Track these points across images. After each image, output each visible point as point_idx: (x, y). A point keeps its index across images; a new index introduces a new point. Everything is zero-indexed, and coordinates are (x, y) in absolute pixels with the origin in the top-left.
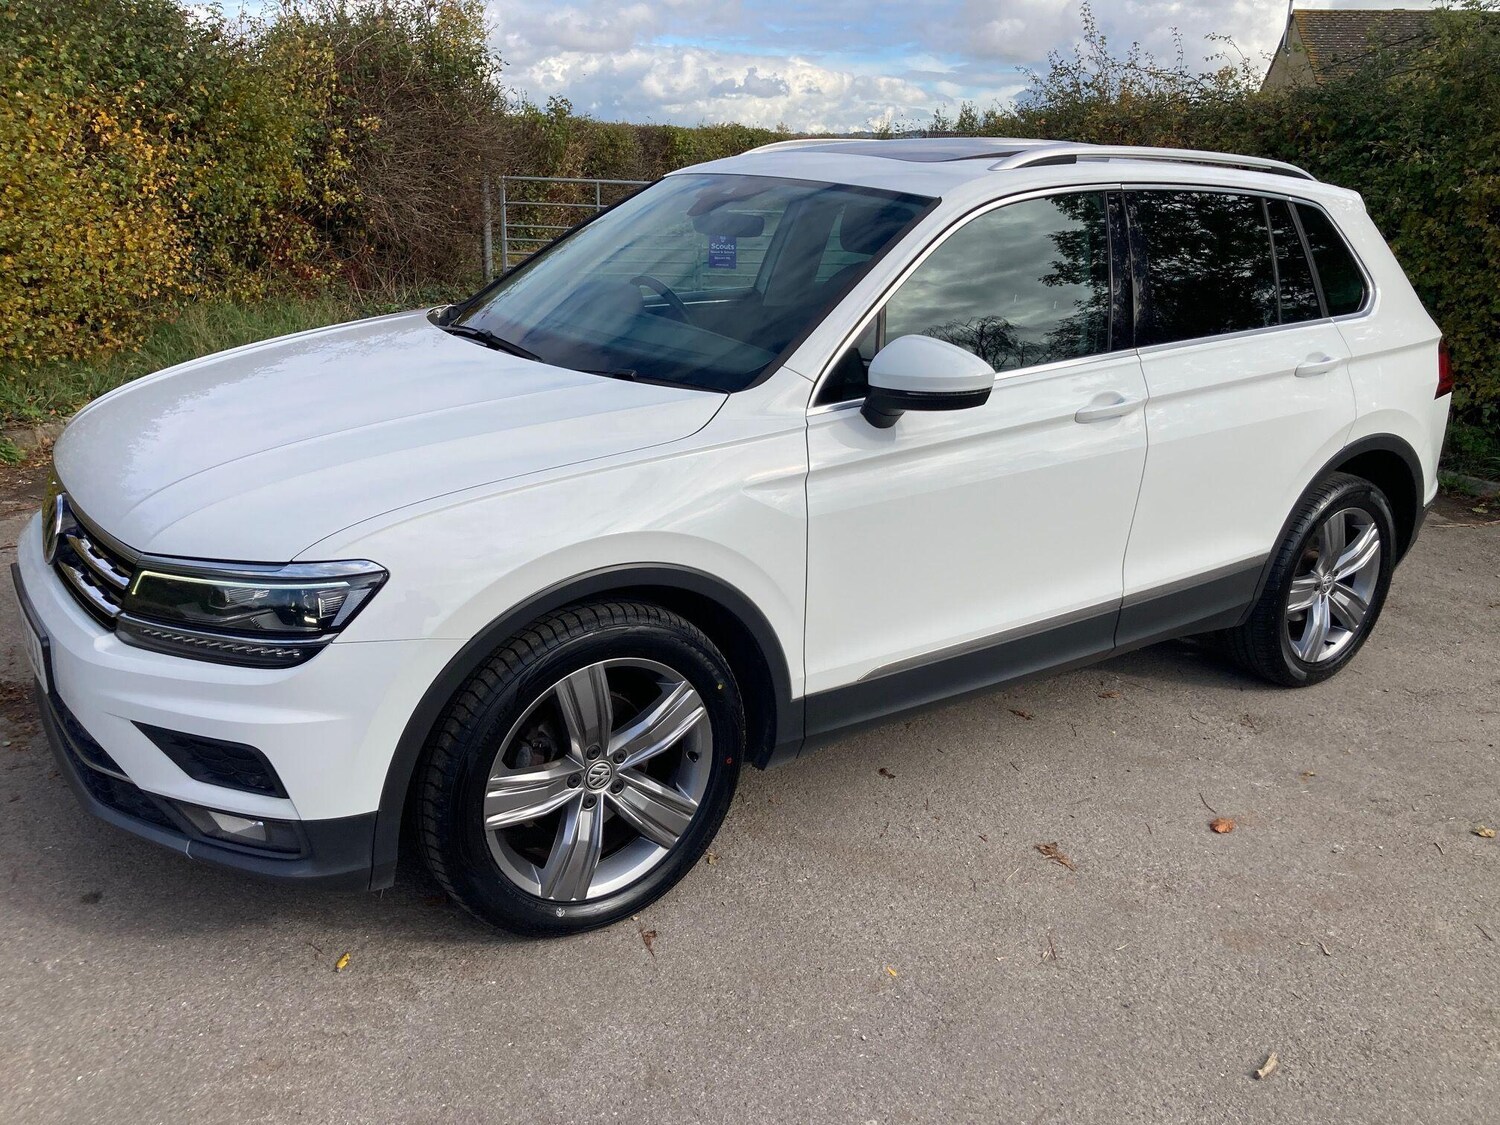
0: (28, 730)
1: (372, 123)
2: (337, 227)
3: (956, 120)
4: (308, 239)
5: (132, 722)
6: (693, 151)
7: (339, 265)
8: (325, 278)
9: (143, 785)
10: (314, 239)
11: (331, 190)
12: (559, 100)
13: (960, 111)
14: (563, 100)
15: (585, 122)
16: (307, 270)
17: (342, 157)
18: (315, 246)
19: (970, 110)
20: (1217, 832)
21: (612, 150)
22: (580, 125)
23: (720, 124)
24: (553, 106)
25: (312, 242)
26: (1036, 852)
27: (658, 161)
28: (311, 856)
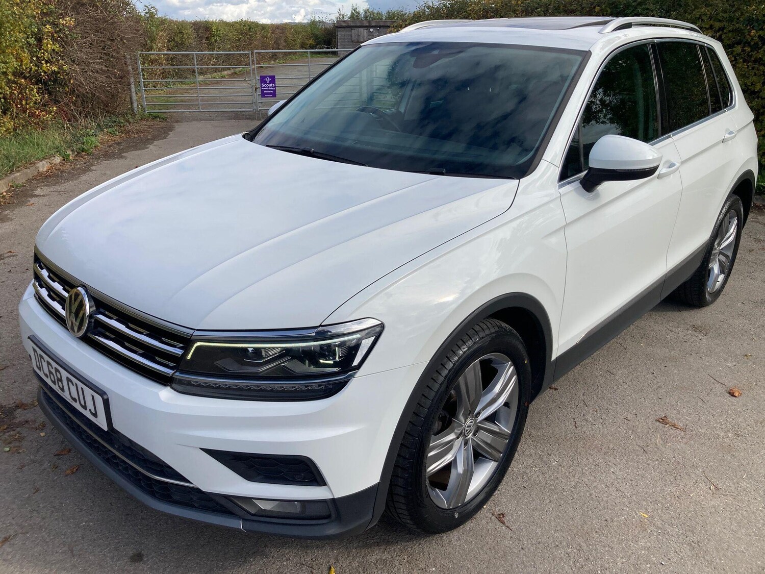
0: (16, 437)
1: (68, 21)
2: (49, 85)
3: (349, 14)
4: (35, 94)
5: (201, 449)
6: (222, 35)
7: (55, 108)
8: (50, 117)
9: (205, 488)
10: (38, 94)
11: (46, 63)
12: (150, 7)
13: (351, 9)
14: (152, 7)
15: (166, 20)
16: (37, 113)
17: (53, 43)
18: (40, 98)
19: (356, 8)
20: (736, 397)
21: (180, 35)
22: (163, 22)
23: (214, 20)
24: (147, 11)
25: (37, 95)
26: (658, 423)
27: (204, 41)
28: (339, 519)
